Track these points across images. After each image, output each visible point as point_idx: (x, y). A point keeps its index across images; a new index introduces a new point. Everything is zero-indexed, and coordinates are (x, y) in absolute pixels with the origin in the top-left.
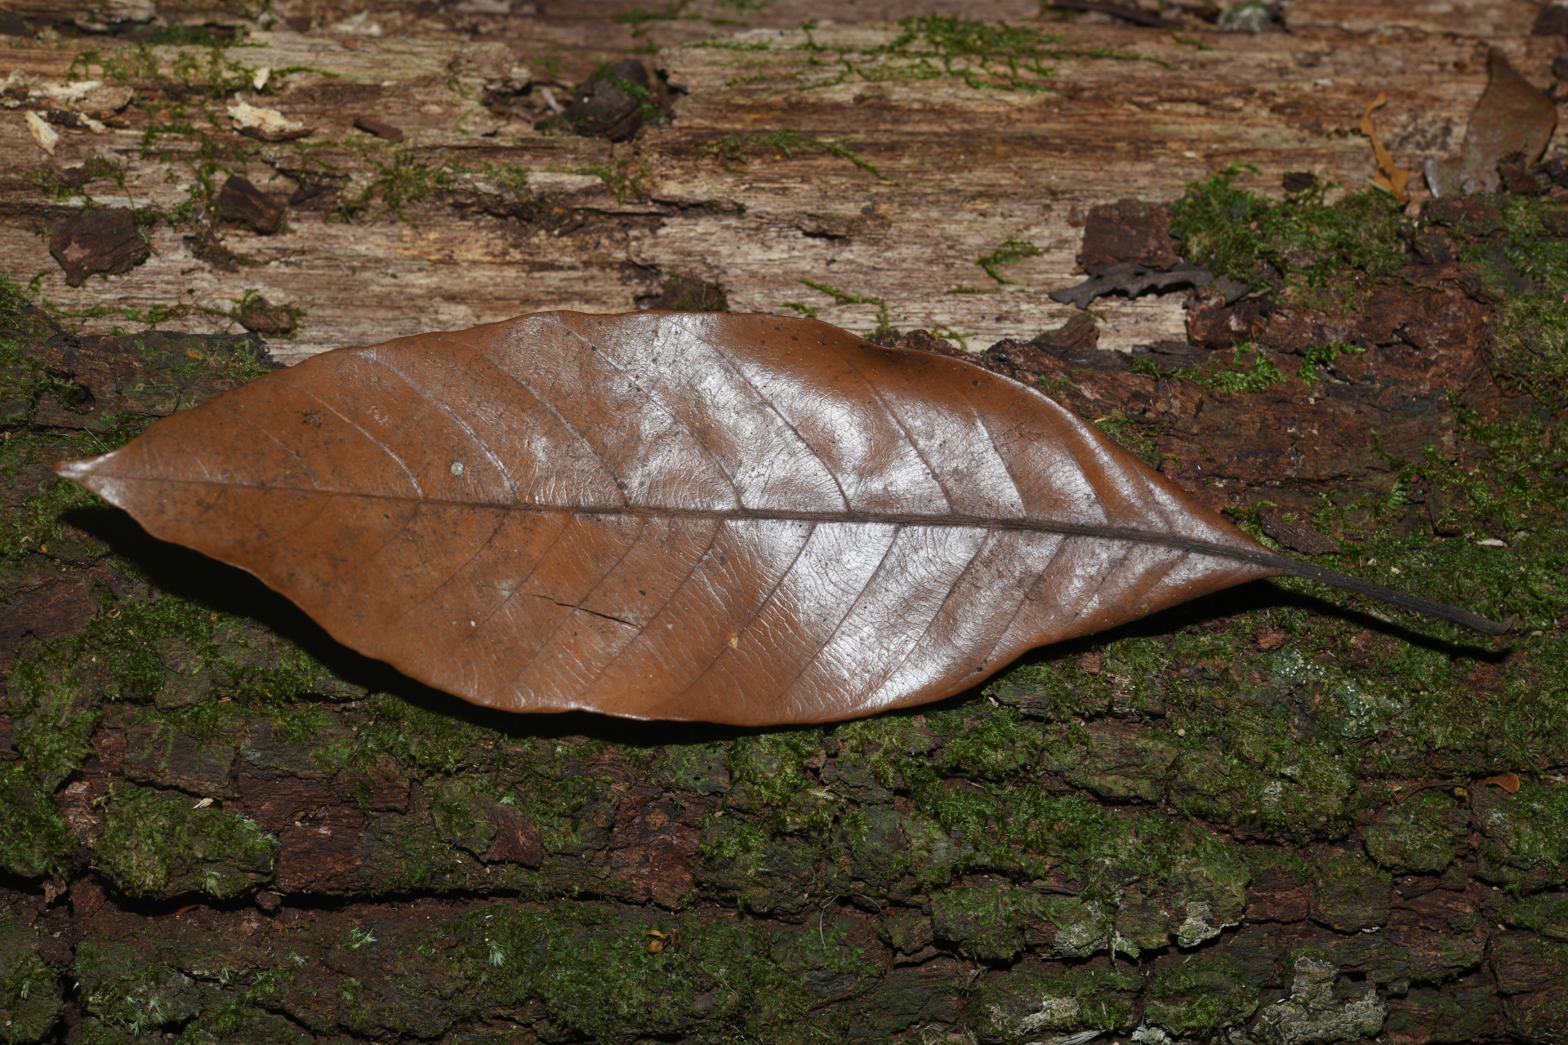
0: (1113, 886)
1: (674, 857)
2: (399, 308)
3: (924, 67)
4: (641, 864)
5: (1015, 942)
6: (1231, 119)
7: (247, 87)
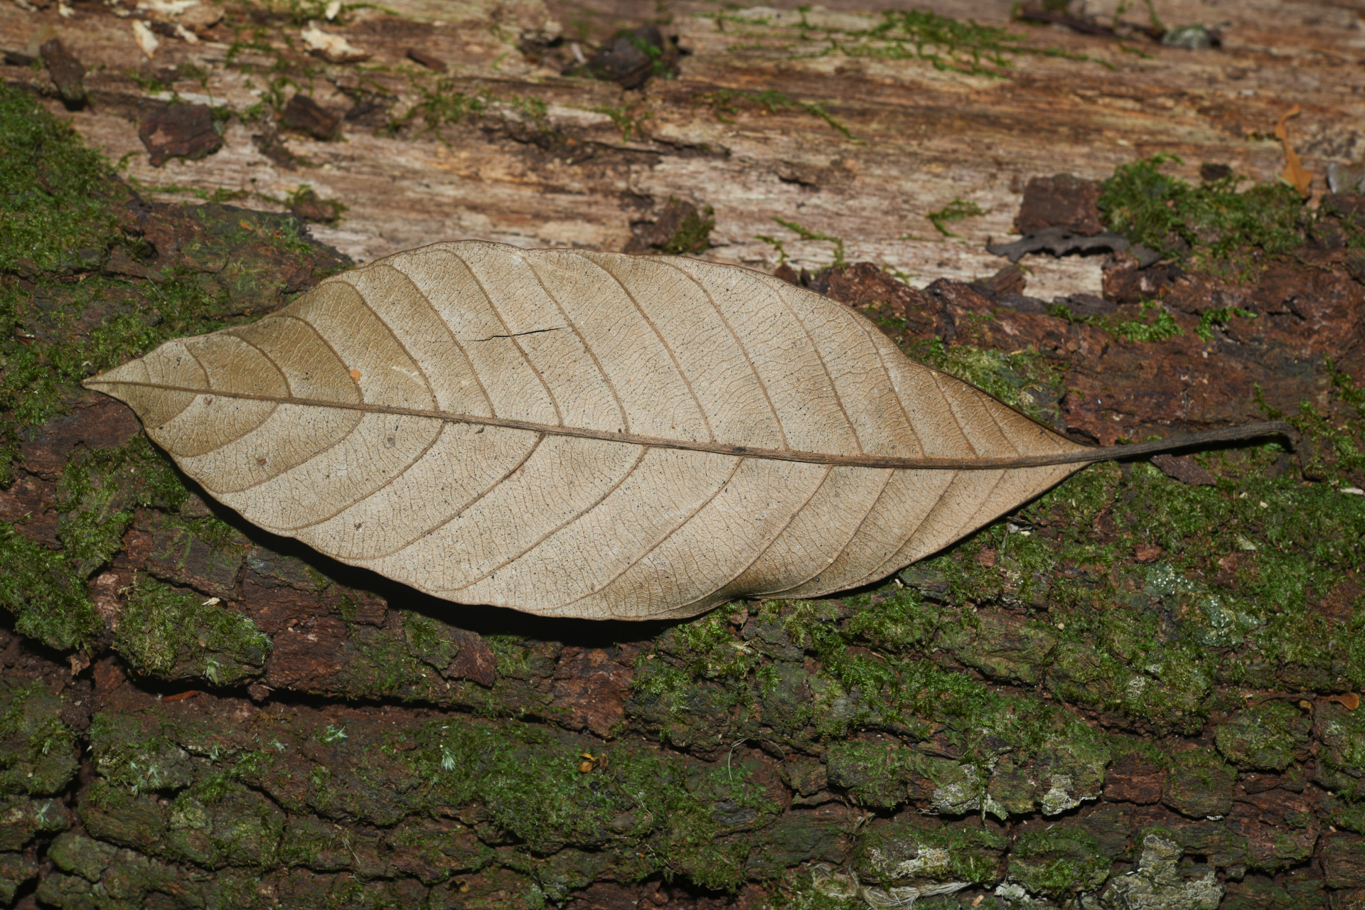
0: (989, 754)
1: (610, 691)
2: (428, 212)
3: (899, 50)
4: (580, 695)
5: (898, 793)
6: (1162, 116)
7: (320, 18)
